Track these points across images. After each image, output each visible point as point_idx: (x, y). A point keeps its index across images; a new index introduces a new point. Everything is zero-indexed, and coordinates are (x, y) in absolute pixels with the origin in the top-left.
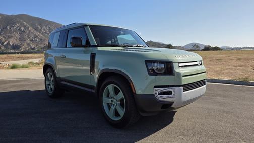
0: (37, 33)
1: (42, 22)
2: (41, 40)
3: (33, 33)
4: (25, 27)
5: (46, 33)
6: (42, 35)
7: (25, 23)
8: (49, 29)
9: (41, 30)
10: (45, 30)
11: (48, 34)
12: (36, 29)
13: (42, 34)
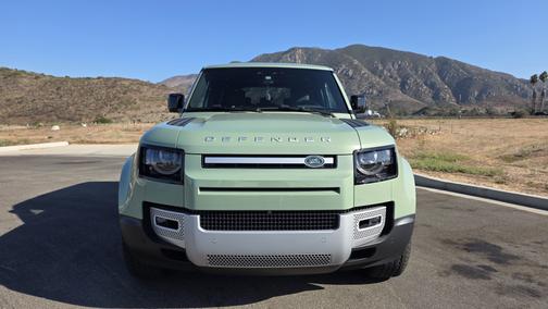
0: (375, 79)
1: (386, 55)
2: (380, 92)
3: (367, 79)
4: (356, 68)
5: (391, 77)
6: (383, 83)
7: (356, 62)
8: (399, 70)
9: (382, 72)
10: (390, 70)
11: (396, 79)
12: (374, 71)
13: (384, 80)
